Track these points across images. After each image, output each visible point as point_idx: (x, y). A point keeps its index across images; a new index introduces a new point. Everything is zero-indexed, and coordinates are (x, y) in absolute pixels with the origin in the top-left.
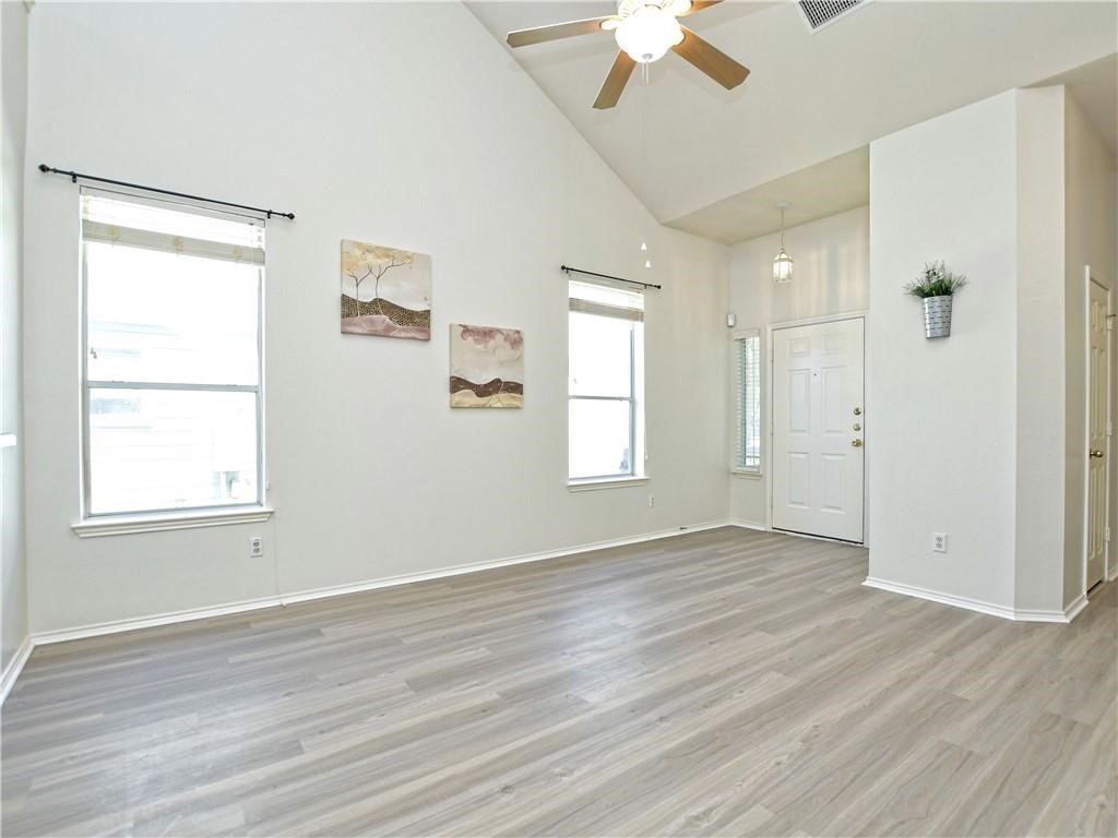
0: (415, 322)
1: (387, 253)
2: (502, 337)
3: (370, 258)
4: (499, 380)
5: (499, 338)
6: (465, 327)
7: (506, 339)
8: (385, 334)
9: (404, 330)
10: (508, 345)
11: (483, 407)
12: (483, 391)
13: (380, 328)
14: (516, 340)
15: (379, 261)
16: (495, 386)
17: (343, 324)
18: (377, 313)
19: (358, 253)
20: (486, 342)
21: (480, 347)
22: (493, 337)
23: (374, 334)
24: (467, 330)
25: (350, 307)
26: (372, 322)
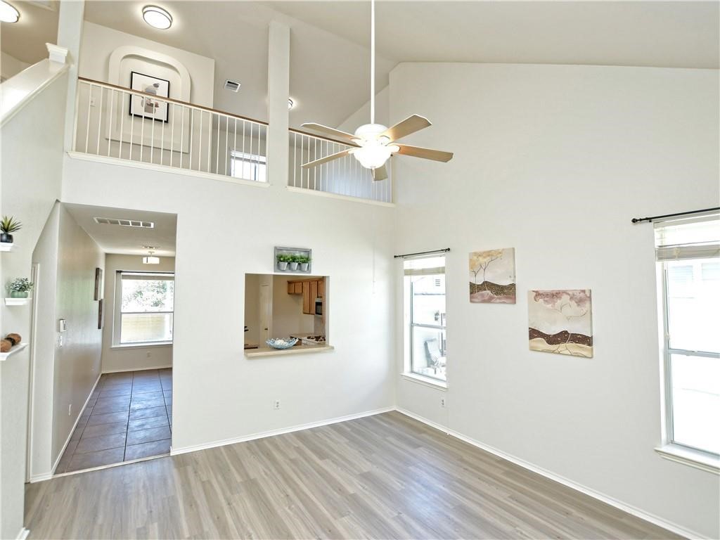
0: (506, 292)
1: (489, 254)
2: (569, 297)
3: (481, 260)
4: (566, 332)
5: (565, 298)
6: (536, 292)
7: (571, 298)
8: (489, 300)
9: (499, 299)
10: (573, 303)
11: (553, 352)
12: (553, 340)
13: (486, 298)
14: (583, 298)
15: (485, 260)
16: (562, 337)
17: (471, 298)
18: (485, 290)
19: (475, 258)
20: (554, 302)
21: (549, 306)
22: (560, 298)
23: (484, 301)
24: (538, 294)
25: (474, 288)
26: (483, 295)
